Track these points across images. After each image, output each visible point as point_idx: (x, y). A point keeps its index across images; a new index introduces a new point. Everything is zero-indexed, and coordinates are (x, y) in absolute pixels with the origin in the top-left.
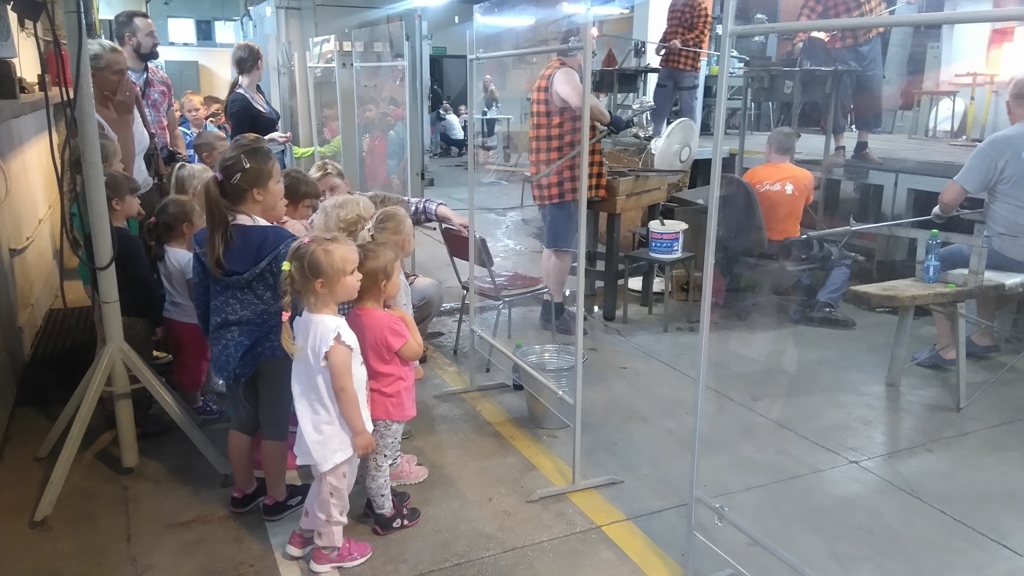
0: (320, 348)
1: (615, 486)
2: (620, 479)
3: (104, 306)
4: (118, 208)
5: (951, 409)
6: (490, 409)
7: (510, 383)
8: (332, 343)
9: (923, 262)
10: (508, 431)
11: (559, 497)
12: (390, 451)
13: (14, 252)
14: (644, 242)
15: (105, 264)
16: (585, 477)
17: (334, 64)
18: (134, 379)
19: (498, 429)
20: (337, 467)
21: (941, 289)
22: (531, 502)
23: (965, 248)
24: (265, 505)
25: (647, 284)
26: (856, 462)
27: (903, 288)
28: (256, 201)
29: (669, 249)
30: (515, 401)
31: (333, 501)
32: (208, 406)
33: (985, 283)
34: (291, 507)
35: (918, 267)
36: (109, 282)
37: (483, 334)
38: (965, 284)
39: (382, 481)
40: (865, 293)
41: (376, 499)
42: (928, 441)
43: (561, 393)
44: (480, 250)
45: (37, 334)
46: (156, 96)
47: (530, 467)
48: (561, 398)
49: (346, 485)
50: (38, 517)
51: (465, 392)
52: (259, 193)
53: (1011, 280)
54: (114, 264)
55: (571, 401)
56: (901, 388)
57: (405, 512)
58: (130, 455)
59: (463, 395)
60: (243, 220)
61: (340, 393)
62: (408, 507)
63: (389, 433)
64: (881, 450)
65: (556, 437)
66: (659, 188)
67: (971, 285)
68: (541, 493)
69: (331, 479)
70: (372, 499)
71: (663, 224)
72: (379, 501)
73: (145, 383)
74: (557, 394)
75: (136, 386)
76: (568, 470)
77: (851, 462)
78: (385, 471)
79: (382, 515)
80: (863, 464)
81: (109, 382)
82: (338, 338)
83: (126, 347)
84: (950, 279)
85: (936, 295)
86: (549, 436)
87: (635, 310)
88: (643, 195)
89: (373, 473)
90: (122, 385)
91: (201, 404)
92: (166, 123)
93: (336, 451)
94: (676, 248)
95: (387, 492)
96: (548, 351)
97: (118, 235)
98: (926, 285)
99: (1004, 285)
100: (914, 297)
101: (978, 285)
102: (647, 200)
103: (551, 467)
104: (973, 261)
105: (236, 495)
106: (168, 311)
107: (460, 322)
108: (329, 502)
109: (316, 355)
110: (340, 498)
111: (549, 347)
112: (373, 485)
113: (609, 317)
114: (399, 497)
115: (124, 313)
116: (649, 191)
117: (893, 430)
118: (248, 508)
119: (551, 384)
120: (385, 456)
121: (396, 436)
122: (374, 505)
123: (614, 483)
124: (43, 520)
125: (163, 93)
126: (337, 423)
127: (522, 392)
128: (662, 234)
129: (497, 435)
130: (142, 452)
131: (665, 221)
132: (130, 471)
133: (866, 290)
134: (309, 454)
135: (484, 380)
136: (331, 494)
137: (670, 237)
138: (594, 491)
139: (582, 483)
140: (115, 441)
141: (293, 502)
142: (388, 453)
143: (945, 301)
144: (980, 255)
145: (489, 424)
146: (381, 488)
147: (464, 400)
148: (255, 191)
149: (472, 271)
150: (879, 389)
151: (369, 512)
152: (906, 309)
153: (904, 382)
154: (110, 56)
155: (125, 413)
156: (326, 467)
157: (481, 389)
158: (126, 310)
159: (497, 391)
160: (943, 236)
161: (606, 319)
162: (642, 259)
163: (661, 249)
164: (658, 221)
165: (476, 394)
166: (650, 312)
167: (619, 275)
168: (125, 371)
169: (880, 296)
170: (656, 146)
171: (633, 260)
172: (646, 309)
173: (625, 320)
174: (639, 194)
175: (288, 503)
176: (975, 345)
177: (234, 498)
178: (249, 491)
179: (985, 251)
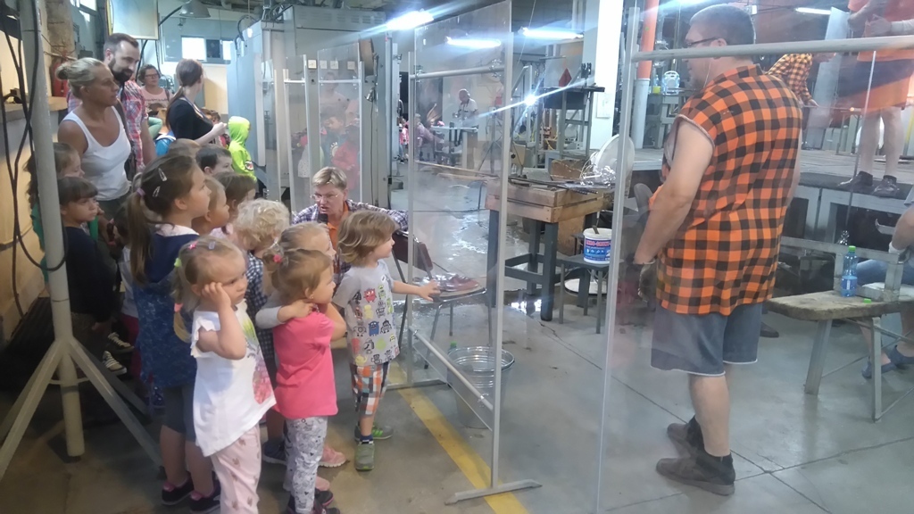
1: (532, 490)
2: (537, 483)
3: (54, 304)
5: (867, 420)
6: (424, 409)
7: (445, 382)
9: (840, 277)
10: (437, 429)
11: (477, 500)
14: (579, 247)
15: (55, 265)
16: (504, 480)
17: (303, 81)
18: (80, 373)
19: (427, 427)
21: (857, 303)
22: (449, 504)
23: (882, 264)
24: (192, 500)
25: (584, 286)
26: (771, 473)
27: (820, 301)
28: (180, 211)
29: (603, 256)
33: (901, 299)
35: (836, 280)
36: (60, 280)
37: (418, 335)
38: (881, 299)
40: (784, 305)
42: (845, 453)
43: (482, 397)
44: (419, 254)
46: (131, 107)
47: (452, 468)
48: (481, 403)
51: (402, 388)
55: (489, 406)
56: (819, 396)
57: (324, 512)
58: (76, 445)
59: (400, 391)
60: (167, 230)
62: (329, 507)
64: (796, 460)
65: (482, 436)
66: (596, 199)
67: (887, 300)
68: (458, 495)
71: (597, 232)
73: (90, 378)
74: (478, 398)
75: (82, 380)
76: (487, 469)
77: (766, 472)
80: (778, 474)
81: (56, 376)
84: (866, 294)
85: (852, 309)
86: (476, 435)
87: (569, 308)
88: (580, 205)
90: (69, 378)
92: (139, 132)
94: (608, 255)
96: (478, 353)
98: (842, 299)
100: (830, 312)
101: (894, 299)
102: (583, 209)
103: (472, 467)
104: (889, 277)
105: (167, 489)
111: (480, 349)
113: (546, 316)
116: (585, 202)
117: (810, 441)
118: (180, 500)
121: (320, 434)
122: (297, 502)
123: (531, 487)
125: (138, 104)
127: (450, 391)
128: (596, 241)
129: (427, 432)
131: (599, 229)
133: (784, 302)
135: (421, 376)
137: (603, 244)
138: (511, 495)
139: (500, 486)
140: (63, 432)
143: (860, 314)
144: (896, 272)
145: (421, 421)
146: (306, 486)
147: (400, 396)
148: (177, 202)
149: (410, 273)
150: (798, 397)
152: (825, 321)
153: (821, 389)
154: (96, 69)
155: (72, 405)
157: (417, 386)
159: (432, 388)
160: (860, 252)
161: (543, 319)
162: (577, 264)
163: (594, 255)
164: (592, 229)
165: (412, 391)
166: (586, 314)
167: (556, 278)
168: (73, 366)
169: (797, 308)
170: (595, 159)
171: (568, 265)
172: (582, 310)
173: (561, 321)
174: (575, 204)
175: (215, 499)
176: (902, 357)
177: (164, 491)
178: (180, 485)
179: (901, 268)
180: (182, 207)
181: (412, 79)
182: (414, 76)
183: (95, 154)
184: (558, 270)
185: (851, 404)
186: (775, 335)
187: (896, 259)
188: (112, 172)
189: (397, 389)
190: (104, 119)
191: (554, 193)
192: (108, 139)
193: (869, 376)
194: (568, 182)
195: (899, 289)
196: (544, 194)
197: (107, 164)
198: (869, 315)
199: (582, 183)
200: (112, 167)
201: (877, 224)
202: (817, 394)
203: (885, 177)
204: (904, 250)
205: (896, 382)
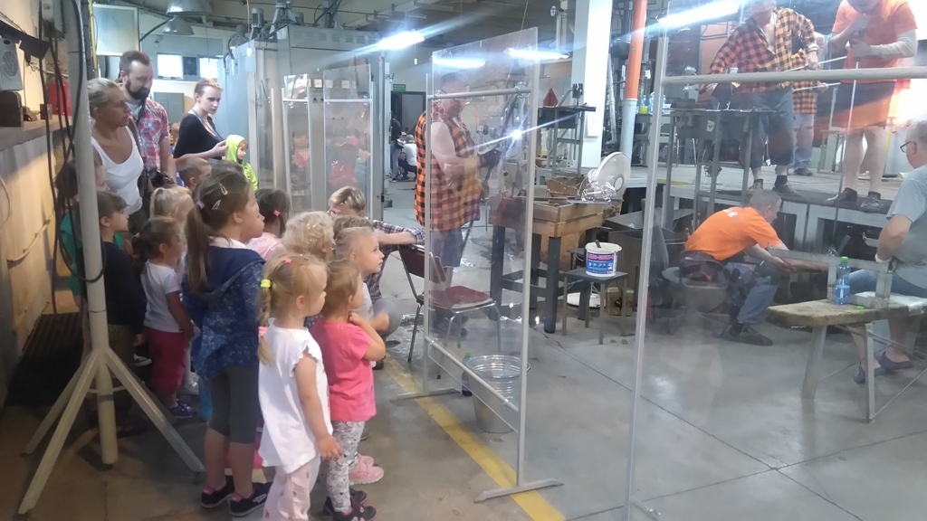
0: (289, 360)
1: (555, 488)
2: (560, 481)
3: (92, 315)
4: (107, 225)
5: (862, 421)
6: (440, 414)
8: (301, 356)
9: (834, 286)
10: (459, 436)
11: (504, 498)
12: (350, 451)
13: (11, 264)
14: (581, 261)
16: (528, 479)
17: (306, 100)
18: (116, 382)
19: (448, 432)
20: (302, 467)
21: (851, 310)
22: (478, 502)
23: (872, 274)
24: (233, 502)
25: (584, 299)
26: (776, 469)
28: (235, 223)
29: (605, 269)
30: (465, 405)
31: (296, 500)
32: (183, 407)
33: (891, 306)
34: (257, 504)
35: (829, 289)
36: (98, 293)
37: (436, 345)
38: (872, 307)
39: (341, 479)
40: (782, 313)
41: (335, 497)
42: (842, 451)
44: (434, 270)
45: (29, 338)
46: (150, 125)
47: (477, 469)
48: (507, 406)
49: (307, 485)
50: (22, 510)
51: (418, 397)
52: (238, 216)
53: (913, 303)
54: (102, 278)
55: (516, 408)
56: (815, 400)
57: (362, 510)
59: (416, 400)
60: (221, 243)
61: (305, 400)
62: (365, 505)
63: (349, 434)
64: (798, 458)
65: (501, 441)
66: (596, 215)
67: (878, 307)
68: (487, 494)
69: (295, 480)
70: (331, 497)
71: (599, 246)
72: (338, 499)
73: (126, 387)
74: (503, 401)
75: (118, 389)
76: (512, 473)
77: (772, 469)
78: (345, 470)
79: (340, 513)
80: (783, 470)
81: (94, 385)
82: (306, 352)
83: (111, 353)
84: (858, 301)
85: (847, 316)
86: (495, 440)
87: (571, 321)
88: (581, 221)
89: (334, 471)
90: (106, 388)
91: (176, 405)
93: (300, 454)
94: (610, 268)
95: (346, 490)
96: (494, 361)
97: (108, 249)
98: (837, 306)
99: (907, 308)
100: (826, 318)
101: (884, 306)
102: (584, 225)
103: (496, 469)
104: (880, 285)
105: (206, 491)
106: (148, 321)
107: (415, 332)
108: (292, 500)
109: (285, 367)
110: (302, 498)
111: (496, 357)
112: (333, 483)
113: (550, 329)
114: (357, 496)
115: (110, 321)
116: (586, 217)
117: (810, 441)
118: (217, 504)
119: (498, 392)
120: (345, 456)
121: (356, 437)
122: (334, 503)
123: (554, 486)
124: (26, 513)
125: (156, 123)
126: (303, 428)
127: (471, 398)
128: (598, 255)
129: (447, 438)
130: (121, 450)
131: (601, 243)
132: (110, 466)
133: (783, 310)
134: (276, 456)
135: (435, 386)
136: (295, 493)
137: (605, 258)
138: (536, 493)
139: (525, 485)
140: (97, 439)
141: (258, 499)
142: (347, 453)
143: (855, 321)
144: (886, 281)
145: (440, 428)
146: (340, 487)
147: (417, 405)
148: (235, 215)
150: (795, 400)
151: (329, 510)
152: (820, 328)
153: (817, 394)
155: (107, 413)
156: (291, 468)
157: (433, 395)
158: (112, 319)
159: (447, 396)
160: (852, 262)
161: (546, 331)
162: (580, 278)
163: (597, 269)
164: (594, 243)
165: (428, 399)
166: (587, 326)
167: (560, 292)
168: (108, 375)
169: (796, 315)
170: (593, 176)
171: (572, 278)
172: (583, 322)
173: (564, 332)
174: (577, 219)
175: (254, 501)
176: (891, 362)
177: (204, 495)
179: (890, 277)
180: (238, 220)
182: (432, 96)
184: (561, 284)
185: (844, 407)
188: (125, 189)
189: (413, 398)
190: (116, 138)
191: (557, 208)
192: (121, 156)
194: (570, 198)
195: (889, 297)
196: (548, 210)
197: (123, 181)
198: (862, 321)
199: (584, 199)
200: (126, 184)
201: (864, 237)
202: (813, 397)
203: (870, 193)
205: (886, 387)
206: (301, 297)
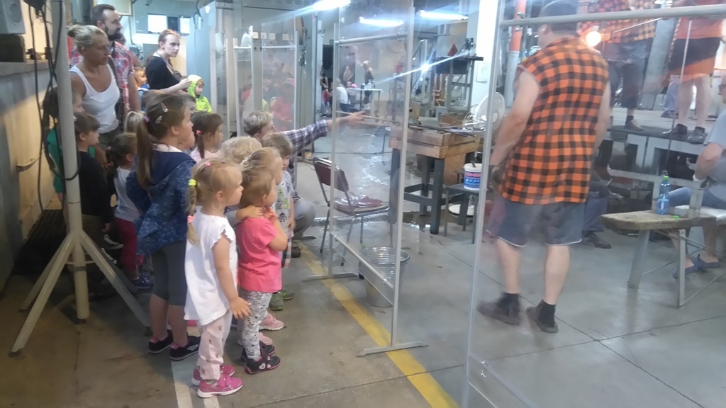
0: (210, 240)
1: (421, 349)
2: (426, 343)
3: (70, 205)
4: (83, 139)
5: (670, 306)
6: (340, 292)
7: (357, 274)
8: (220, 237)
9: (656, 200)
10: (351, 307)
11: (380, 354)
12: (260, 314)
13: (20, 169)
14: (461, 178)
15: (71, 177)
16: (399, 341)
17: (250, 47)
18: (88, 257)
19: (343, 305)
20: (214, 322)
21: (668, 219)
22: (359, 356)
24: (172, 349)
25: (464, 209)
26: (598, 341)
27: (641, 217)
28: (173, 135)
29: (478, 184)
30: (357, 286)
31: (211, 346)
32: (143, 280)
33: (701, 216)
34: (190, 352)
35: (654, 202)
36: (74, 188)
37: (338, 238)
38: (686, 216)
39: (253, 335)
40: (612, 219)
41: (248, 348)
42: (654, 329)
43: (386, 280)
44: (339, 179)
46: (120, 64)
47: (363, 332)
48: (385, 284)
49: (221, 335)
50: (15, 349)
51: (324, 279)
52: (176, 130)
53: (719, 214)
54: (78, 176)
55: (391, 286)
56: (639, 290)
57: (269, 358)
58: (83, 310)
59: (323, 281)
60: (163, 148)
61: (219, 269)
62: (272, 356)
63: (259, 301)
64: (618, 333)
65: (384, 312)
66: (474, 142)
67: (691, 217)
68: (367, 350)
69: (210, 330)
70: (245, 347)
71: (474, 166)
72: (250, 349)
73: (95, 261)
74: (383, 281)
75: (89, 262)
76: (388, 334)
77: (595, 340)
78: (255, 328)
79: (252, 360)
80: (603, 342)
81: (71, 257)
82: (223, 233)
83: (84, 234)
84: (676, 212)
85: (664, 223)
86: (379, 312)
87: (451, 225)
88: (462, 146)
89: (247, 328)
90: (80, 261)
91: (138, 278)
92: (126, 83)
93: (214, 311)
95: (257, 343)
96: (382, 251)
97: (83, 158)
98: (658, 215)
99: (715, 218)
100: (647, 224)
101: (696, 217)
102: (464, 149)
103: (377, 333)
104: (693, 200)
105: (152, 341)
106: (119, 213)
107: (325, 230)
108: (208, 347)
109: (207, 245)
110: (217, 345)
111: (384, 249)
112: (246, 338)
113: (434, 231)
114: (265, 349)
115: (84, 211)
116: (466, 143)
117: (630, 320)
118: (161, 351)
119: (382, 276)
120: (256, 318)
121: (264, 304)
122: (247, 352)
123: (421, 347)
124: (18, 352)
125: (125, 61)
126: (217, 292)
127: (362, 281)
128: (473, 173)
129: (343, 309)
130: (92, 309)
131: (476, 164)
132: (84, 321)
133: (613, 217)
134: (194, 312)
135: (338, 271)
136: (210, 341)
137: (478, 175)
138: (405, 351)
139: (397, 345)
140: (74, 301)
141: (191, 348)
142: (258, 315)
143: (670, 227)
144: (698, 196)
145: (338, 301)
146: (252, 340)
147: (323, 284)
148: (173, 128)
149: (332, 193)
150: (623, 290)
152: (644, 232)
153: (641, 285)
154: (95, 37)
155: (81, 281)
156: (205, 322)
157: (335, 277)
158: (86, 209)
159: (346, 279)
160: (672, 181)
161: (432, 232)
162: (458, 191)
163: (472, 184)
164: (470, 164)
165: (332, 281)
166: (464, 230)
167: (442, 202)
168: (82, 252)
169: (623, 221)
170: (475, 111)
171: (452, 191)
172: (461, 227)
173: (445, 234)
174: (458, 145)
175: (188, 349)
176: (703, 262)
177: (151, 344)
178: (162, 339)
179: (702, 192)
180: (176, 133)
181: (337, 44)
182: (338, 42)
183: (91, 97)
184: (444, 196)
185: (660, 295)
186: (608, 247)
187: (698, 186)
188: (104, 112)
189: (321, 279)
190: (99, 72)
191: (442, 135)
192: (102, 86)
193: (676, 277)
194: (453, 128)
195: (700, 209)
196: (435, 136)
197: (102, 106)
198: (676, 228)
199: (464, 129)
200: (105, 108)
201: (688, 162)
202: (638, 288)
203: (696, 128)
204: (704, 180)
205: (697, 281)
206: (220, 192)
